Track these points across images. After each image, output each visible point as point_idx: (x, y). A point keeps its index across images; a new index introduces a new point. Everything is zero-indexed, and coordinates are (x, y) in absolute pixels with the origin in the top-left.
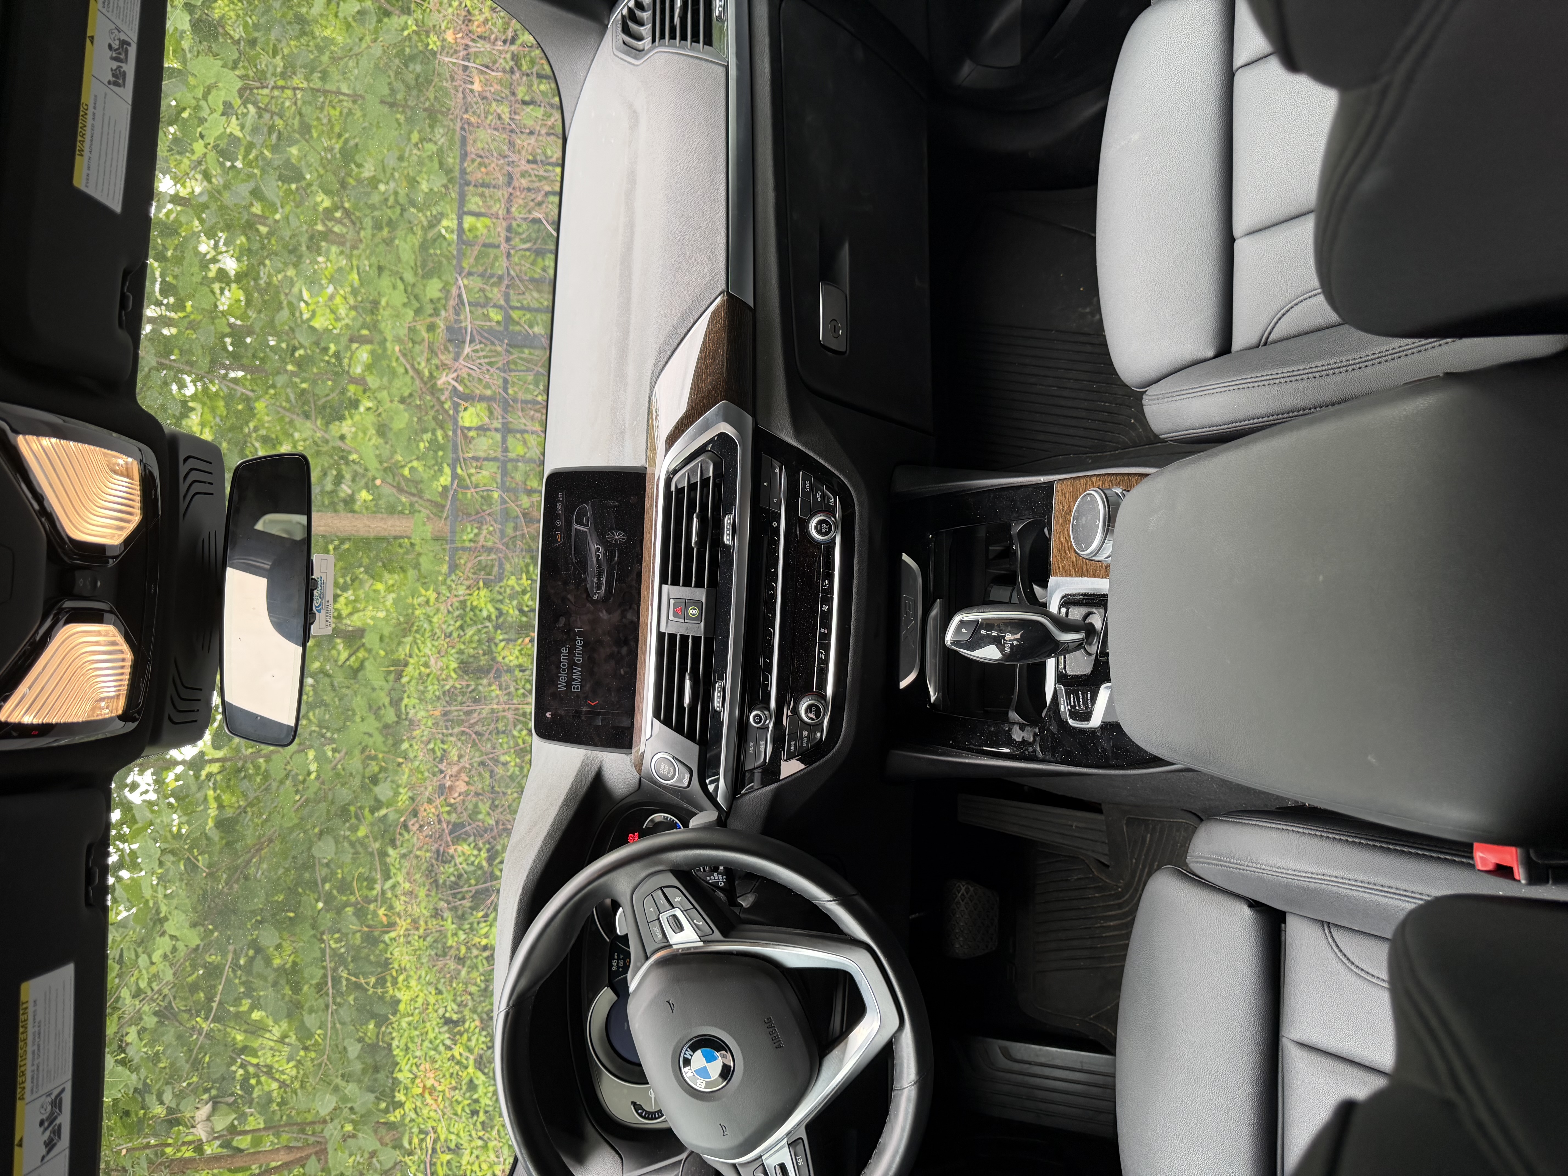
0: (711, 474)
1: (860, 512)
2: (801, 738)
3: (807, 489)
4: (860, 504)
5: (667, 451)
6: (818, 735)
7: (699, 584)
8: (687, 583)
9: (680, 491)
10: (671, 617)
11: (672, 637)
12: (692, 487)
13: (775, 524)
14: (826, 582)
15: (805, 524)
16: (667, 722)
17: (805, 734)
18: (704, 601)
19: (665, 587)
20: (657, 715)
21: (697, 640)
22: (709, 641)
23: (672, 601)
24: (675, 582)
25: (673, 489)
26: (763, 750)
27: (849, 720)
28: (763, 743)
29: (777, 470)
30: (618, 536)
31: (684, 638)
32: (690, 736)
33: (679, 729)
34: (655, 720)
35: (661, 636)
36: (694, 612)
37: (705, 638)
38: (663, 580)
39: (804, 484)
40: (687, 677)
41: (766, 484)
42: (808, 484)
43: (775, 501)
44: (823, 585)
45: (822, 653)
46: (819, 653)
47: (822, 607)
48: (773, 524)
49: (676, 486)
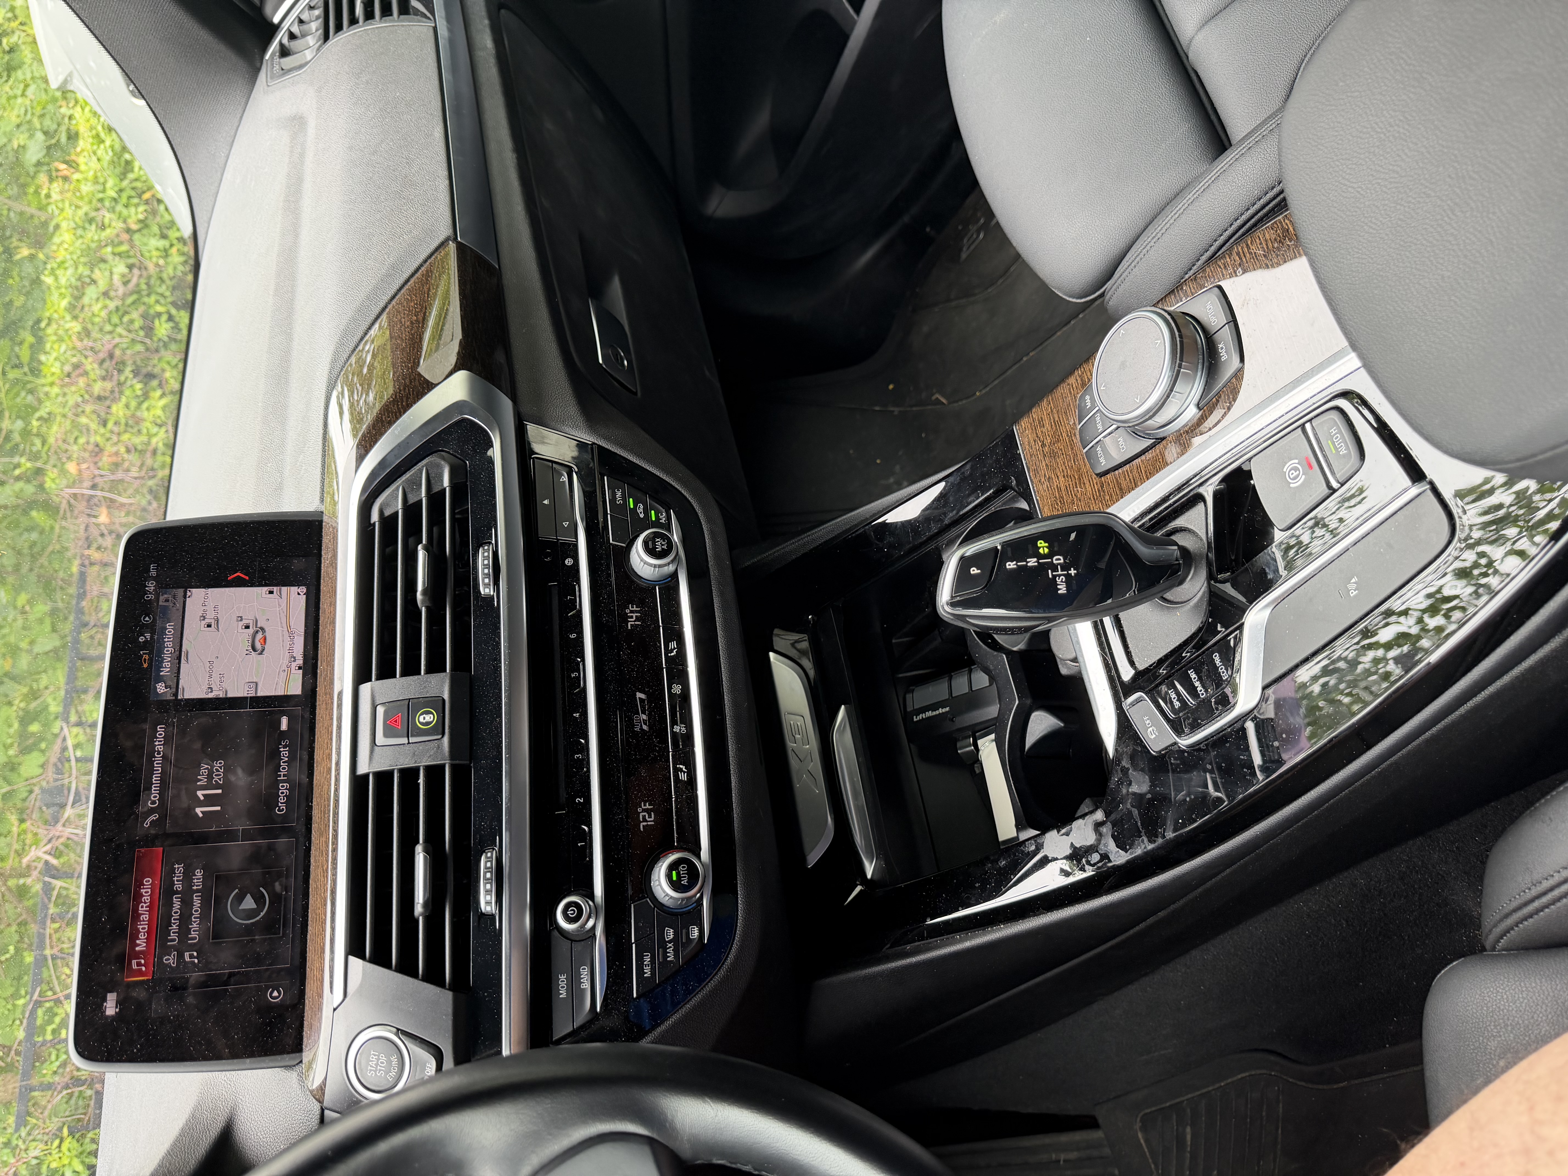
0: (446, 485)
1: (712, 533)
2: (663, 944)
3: (619, 501)
4: (709, 521)
5: (360, 459)
6: (695, 933)
7: (436, 666)
8: (411, 670)
9: (389, 522)
10: (380, 739)
11: (383, 778)
12: (412, 510)
13: (569, 562)
14: (673, 645)
15: (623, 555)
16: (380, 958)
17: (670, 934)
18: (446, 696)
19: (365, 689)
20: (355, 948)
21: (435, 773)
22: (460, 775)
23: (381, 709)
24: (386, 672)
25: (375, 517)
26: (586, 985)
27: (747, 896)
28: (585, 972)
29: (565, 478)
31: (409, 775)
32: (434, 976)
33: (407, 967)
34: (353, 961)
35: (359, 783)
36: (428, 718)
37: (453, 767)
38: (362, 675)
39: (613, 495)
40: (419, 849)
41: (546, 502)
42: (619, 494)
43: (566, 524)
44: (668, 651)
45: (681, 770)
46: (677, 770)
47: (670, 688)
48: (566, 562)
49: (381, 512)
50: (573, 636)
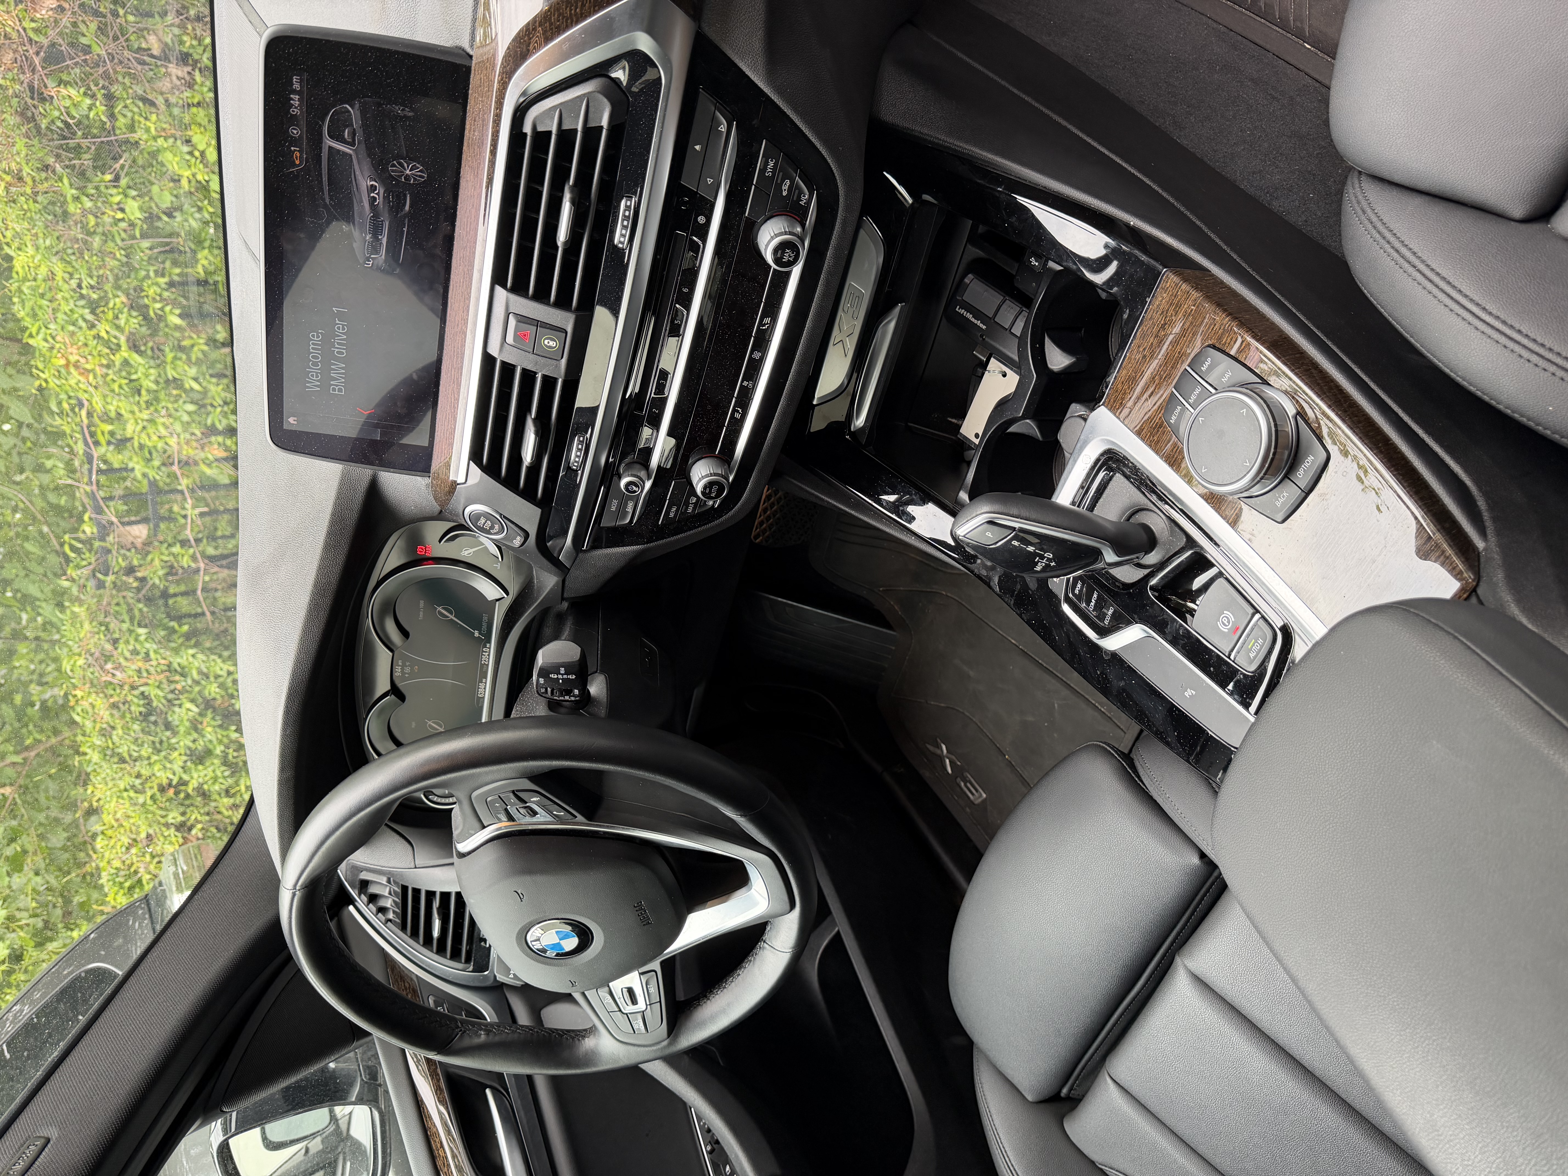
0: (605, 123)
2: (686, 505)
3: (768, 173)
4: (847, 209)
7: (563, 303)
8: (541, 296)
10: (509, 340)
11: (509, 367)
12: (565, 134)
13: (701, 220)
14: (767, 320)
15: (752, 229)
16: (493, 473)
17: (693, 500)
18: (568, 329)
19: (501, 293)
20: (475, 457)
21: (549, 383)
23: (512, 321)
24: (520, 290)
25: (527, 129)
26: (630, 509)
28: (629, 505)
29: (723, 128)
30: (412, 171)
31: (528, 377)
32: (528, 497)
33: (510, 485)
34: (474, 465)
35: (488, 361)
36: (552, 344)
37: (565, 382)
38: (498, 282)
39: (766, 164)
40: (529, 423)
41: (698, 147)
42: (771, 164)
43: (710, 181)
44: (761, 323)
45: (738, 411)
46: (734, 411)
47: (752, 353)
48: (699, 218)
49: (534, 127)
50: (685, 290)
